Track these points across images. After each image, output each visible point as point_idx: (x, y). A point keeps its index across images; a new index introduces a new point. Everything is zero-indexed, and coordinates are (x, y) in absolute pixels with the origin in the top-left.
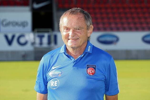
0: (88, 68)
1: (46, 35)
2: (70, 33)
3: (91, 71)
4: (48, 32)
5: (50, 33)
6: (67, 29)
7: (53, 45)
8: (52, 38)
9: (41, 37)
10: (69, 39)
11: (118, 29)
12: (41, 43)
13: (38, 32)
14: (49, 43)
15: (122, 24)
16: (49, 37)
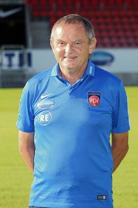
0: (89, 96)
1: (17, 53)
2: (67, 48)
3: (95, 101)
4: (19, 49)
5: (21, 51)
6: (62, 43)
7: (26, 66)
8: (26, 58)
9: (10, 56)
10: (65, 57)
11: (113, 46)
12: (10, 65)
13: (6, 49)
14: (21, 64)
15: (119, 38)
16: (21, 56)
